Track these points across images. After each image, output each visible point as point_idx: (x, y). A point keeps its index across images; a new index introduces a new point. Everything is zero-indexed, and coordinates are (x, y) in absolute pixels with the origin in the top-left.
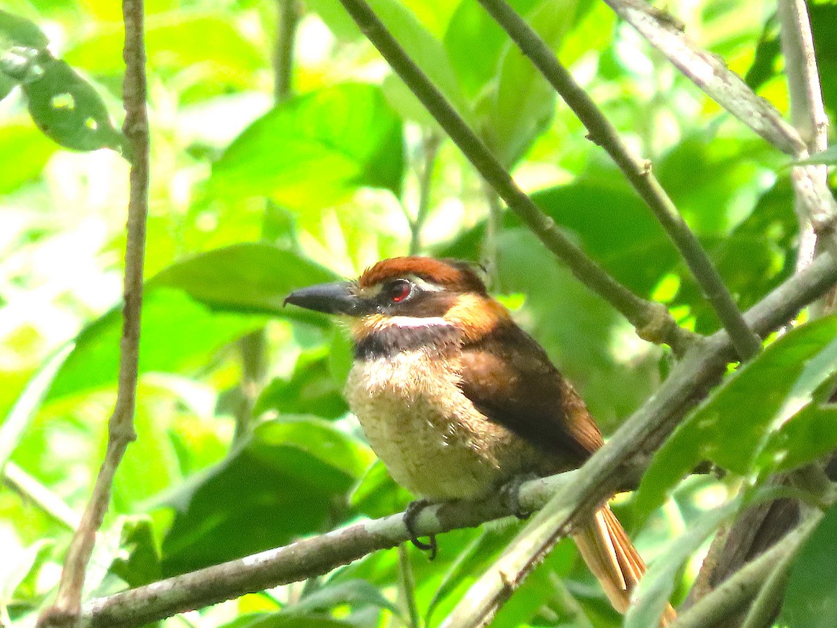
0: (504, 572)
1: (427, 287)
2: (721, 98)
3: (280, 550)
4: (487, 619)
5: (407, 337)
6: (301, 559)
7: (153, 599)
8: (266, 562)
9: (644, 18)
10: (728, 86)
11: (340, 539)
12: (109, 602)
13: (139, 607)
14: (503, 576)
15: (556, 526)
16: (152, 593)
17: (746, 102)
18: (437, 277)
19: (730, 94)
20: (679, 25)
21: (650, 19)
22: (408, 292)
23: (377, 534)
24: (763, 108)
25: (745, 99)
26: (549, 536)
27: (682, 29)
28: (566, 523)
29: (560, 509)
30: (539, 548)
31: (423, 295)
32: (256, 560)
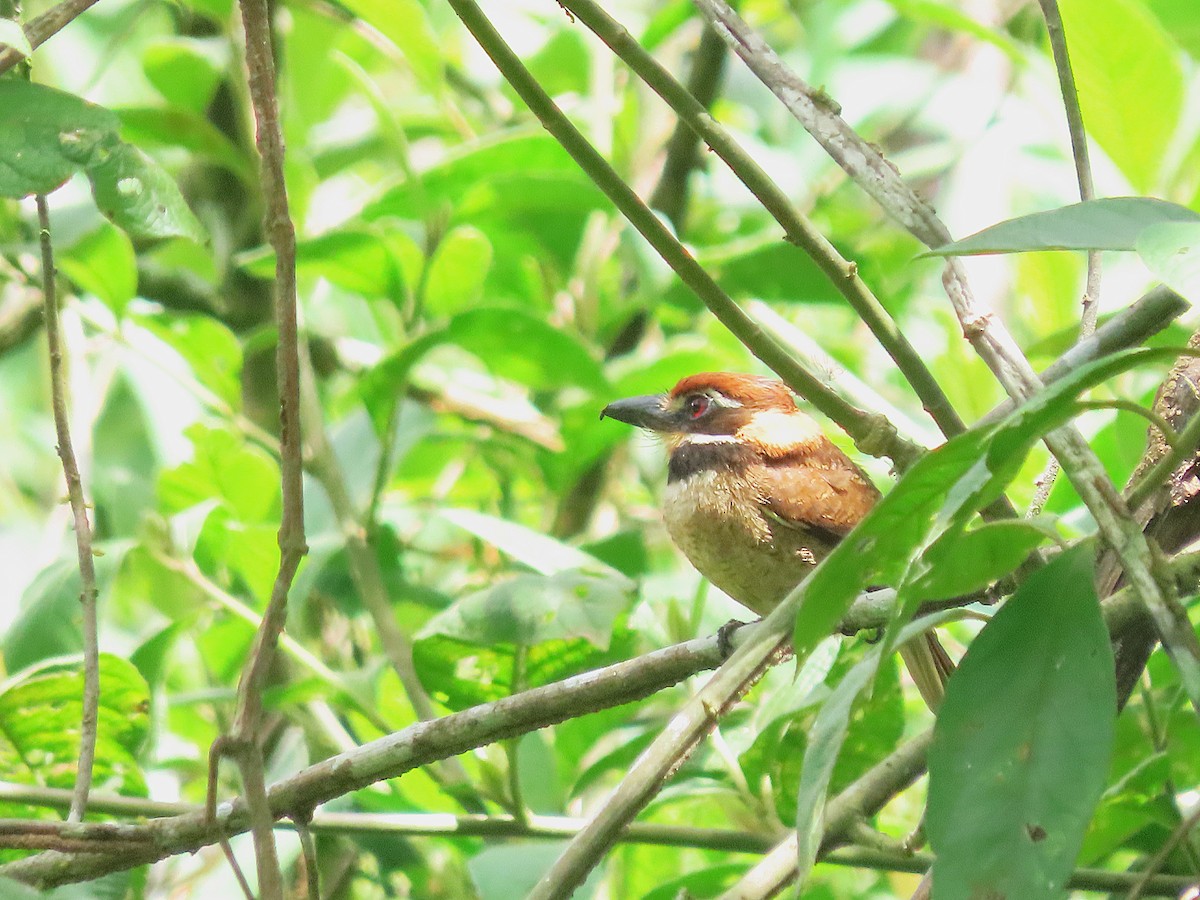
0: (708, 702)
1: (724, 402)
2: (872, 190)
3: (602, 671)
4: (688, 752)
5: (697, 455)
6: (623, 680)
7: (474, 724)
8: (587, 683)
9: (799, 99)
10: (879, 177)
11: (662, 659)
12: (429, 728)
13: (460, 731)
14: (706, 707)
15: (765, 654)
16: (472, 717)
17: (898, 196)
18: (734, 392)
19: (881, 186)
20: (835, 108)
21: (805, 99)
22: (706, 407)
23: (699, 655)
24: (915, 203)
25: (896, 192)
26: (757, 663)
27: (838, 112)
28: (776, 649)
29: (770, 635)
30: (746, 676)
31: (720, 411)
32: (578, 682)
